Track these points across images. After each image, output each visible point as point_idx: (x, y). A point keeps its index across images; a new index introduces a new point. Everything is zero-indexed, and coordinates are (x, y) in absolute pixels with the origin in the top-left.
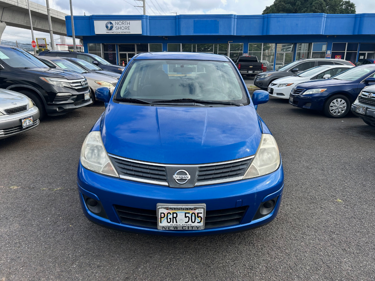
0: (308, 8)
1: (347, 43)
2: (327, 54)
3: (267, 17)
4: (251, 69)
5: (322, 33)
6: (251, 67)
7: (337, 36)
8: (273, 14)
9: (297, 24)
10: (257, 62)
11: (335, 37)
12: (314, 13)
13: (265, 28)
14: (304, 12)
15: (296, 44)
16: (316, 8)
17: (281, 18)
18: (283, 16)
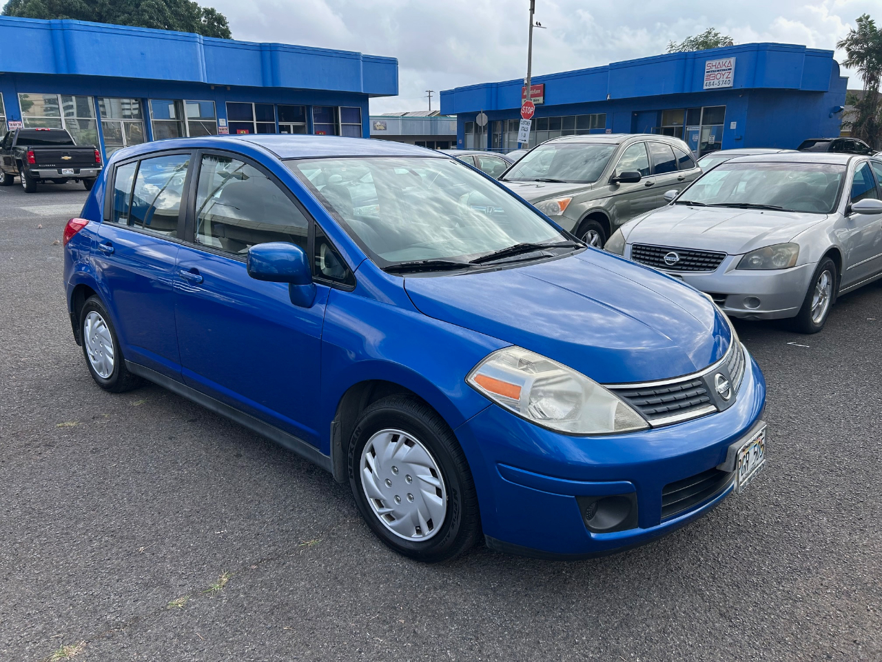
0: (130, 14)
1: (253, 104)
2: (219, 126)
3: (59, 27)
4: (67, 164)
5: (203, 79)
6: (66, 158)
7: (232, 87)
8: (77, 22)
9: (142, 54)
10: (73, 144)
11: (229, 89)
12: (148, 27)
13: (62, 57)
14: (124, 23)
15: (147, 100)
16: (151, 18)
17: (99, 34)
18: (104, 30)
